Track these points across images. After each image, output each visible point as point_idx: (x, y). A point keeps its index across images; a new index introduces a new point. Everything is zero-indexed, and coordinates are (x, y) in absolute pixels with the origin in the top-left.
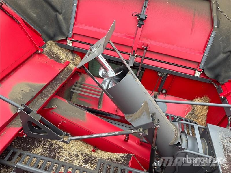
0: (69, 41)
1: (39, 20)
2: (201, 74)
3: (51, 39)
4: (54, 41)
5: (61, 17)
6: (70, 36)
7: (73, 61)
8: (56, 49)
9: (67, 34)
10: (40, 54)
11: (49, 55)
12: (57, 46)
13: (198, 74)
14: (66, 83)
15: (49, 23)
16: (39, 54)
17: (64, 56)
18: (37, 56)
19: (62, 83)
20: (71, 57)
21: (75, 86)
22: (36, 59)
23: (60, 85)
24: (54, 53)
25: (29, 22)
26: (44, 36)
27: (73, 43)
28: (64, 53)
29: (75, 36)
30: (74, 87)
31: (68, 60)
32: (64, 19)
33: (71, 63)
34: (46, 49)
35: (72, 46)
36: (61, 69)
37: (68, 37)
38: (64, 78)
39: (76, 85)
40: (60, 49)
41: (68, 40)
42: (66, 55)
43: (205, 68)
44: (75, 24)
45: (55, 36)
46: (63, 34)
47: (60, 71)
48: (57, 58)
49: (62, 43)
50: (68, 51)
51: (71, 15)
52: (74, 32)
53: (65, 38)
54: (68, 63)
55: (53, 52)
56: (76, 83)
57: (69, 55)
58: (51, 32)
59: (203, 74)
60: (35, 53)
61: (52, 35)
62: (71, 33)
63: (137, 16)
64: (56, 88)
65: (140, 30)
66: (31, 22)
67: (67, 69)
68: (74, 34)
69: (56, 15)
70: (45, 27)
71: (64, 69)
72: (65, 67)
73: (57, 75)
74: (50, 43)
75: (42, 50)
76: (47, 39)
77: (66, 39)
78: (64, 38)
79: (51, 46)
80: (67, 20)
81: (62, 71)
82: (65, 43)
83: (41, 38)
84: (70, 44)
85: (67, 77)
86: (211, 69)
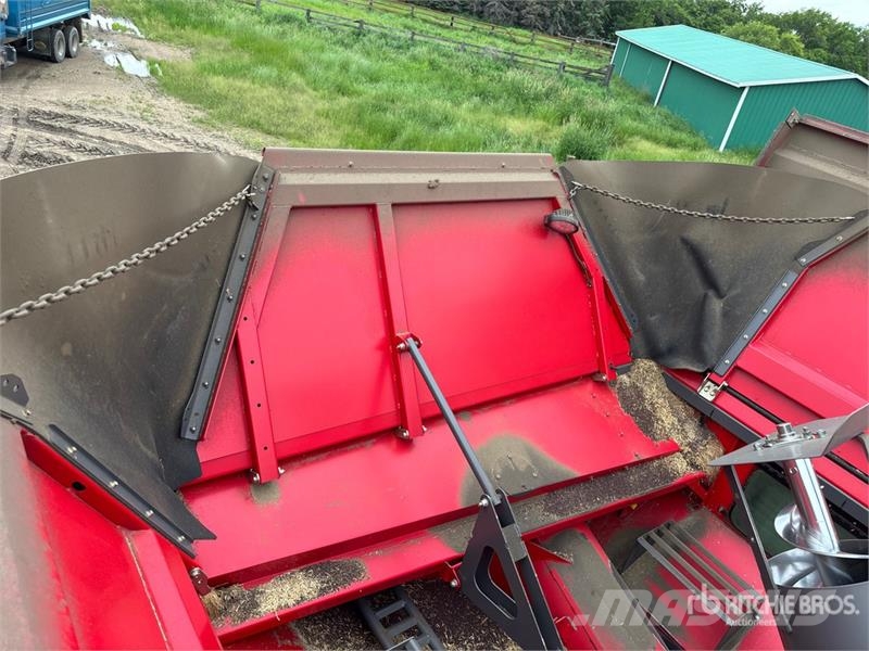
0: (709, 383)
1: (646, 294)
3: (655, 355)
4: (660, 366)
5: (716, 306)
6: (722, 369)
7: (694, 450)
8: (654, 390)
9: (712, 360)
10: (603, 384)
11: (624, 399)
12: (661, 383)
14: (634, 506)
15: (673, 310)
16: (597, 382)
17: (670, 420)
18: (589, 387)
19: (624, 499)
20: (692, 436)
21: (660, 534)
22: (585, 394)
23: (614, 500)
24: (644, 399)
25: (617, 290)
26: (637, 341)
27: (718, 395)
28: (675, 413)
29: (738, 375)
30: (652, 534)
31: (677, 438)
32: (725, 314)
33: (681, 452)
34: (624, 377)
35: (713, 402)
36: (643, 456)
37: (710, 370)
38: (637, 487)
39: (665, 531)
40: (667, 395)
41: (709, 379)
42: (679, 421)
44: (755, 340)
45: (672, 351)
46: (698, 353)
47: (636, 459)
48: (646, 420)
49: (681, 383)
50: (692, 411)
51: (756, 309)
52: (739, 363)
53: (700, 371)
54: (673, 449)
55: (640, 395)
56: (668, 526)
57: (687, 427)
58: (664, 337)
60: (589, 377)
61: (663, 345)
62: (727, 361)
64: (599, 502)
66: (622, 291)
67: (660, 466)
68: (736, 369)
69: (706, 296)
70: (653, 318)
71: (651, 460)
72: (658, 457)
73: (622, 468)
74: (645, 365)
75: (613, 377)
76: (642, 350)
77: (704, 374)
78: (695, 369)
79: (645, 378)
80: (733, 323)
81: (643, 462)
82: (692, 384)
83: (626, 342)
84: (707, 393)
85: (650, 490)
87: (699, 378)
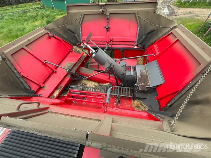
1: (68, 38)
2: (137, 47)
3: (75, 45)
4: (76, 46)
5: (76, 35)
6: (81, 42)
9: (80, 41)
10: (72, 52)
11: (75, 52)
12: (77, 47)
13: (136, 47)
15: (72, 39)
18: (71, 53)
22: (71, 54)
23: (81, 62)
26: (71, 44)
30: (88, 63)
32: (77, 35)
33: (84, 53)
34: (73, 49)
37: (80, 43)
38: (82, 59)
40: (79, 48)
43: (138, 44)
44: (82, 37)
45: (76, 43)
46: (78, 42)
47: (80, 57)
48: (79, 52)
49: (79, 46)
51: (80, 33)
55: (76, 50)
56: (89, 61)
58: (74, 42)
59: (138, 46)
60: (70, 52)
63: (105, 27)
65: (108, 33)
66: (65, 40)
68: (83, 41)
69: (74, 35)
70: (71, 41)
71: (82, 56)
72: (82, 55)
73: (80, 59)
74: (74, 46)
79: (75, 48)
80: (79, 36)
84: (82, 45)
85: (84, 59)
86: (140, 43)
87: (80, 44)
